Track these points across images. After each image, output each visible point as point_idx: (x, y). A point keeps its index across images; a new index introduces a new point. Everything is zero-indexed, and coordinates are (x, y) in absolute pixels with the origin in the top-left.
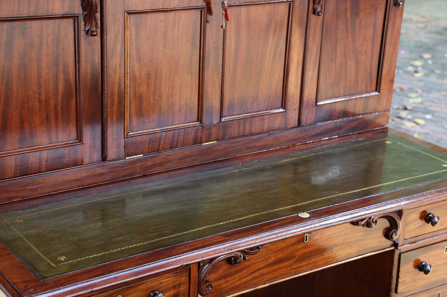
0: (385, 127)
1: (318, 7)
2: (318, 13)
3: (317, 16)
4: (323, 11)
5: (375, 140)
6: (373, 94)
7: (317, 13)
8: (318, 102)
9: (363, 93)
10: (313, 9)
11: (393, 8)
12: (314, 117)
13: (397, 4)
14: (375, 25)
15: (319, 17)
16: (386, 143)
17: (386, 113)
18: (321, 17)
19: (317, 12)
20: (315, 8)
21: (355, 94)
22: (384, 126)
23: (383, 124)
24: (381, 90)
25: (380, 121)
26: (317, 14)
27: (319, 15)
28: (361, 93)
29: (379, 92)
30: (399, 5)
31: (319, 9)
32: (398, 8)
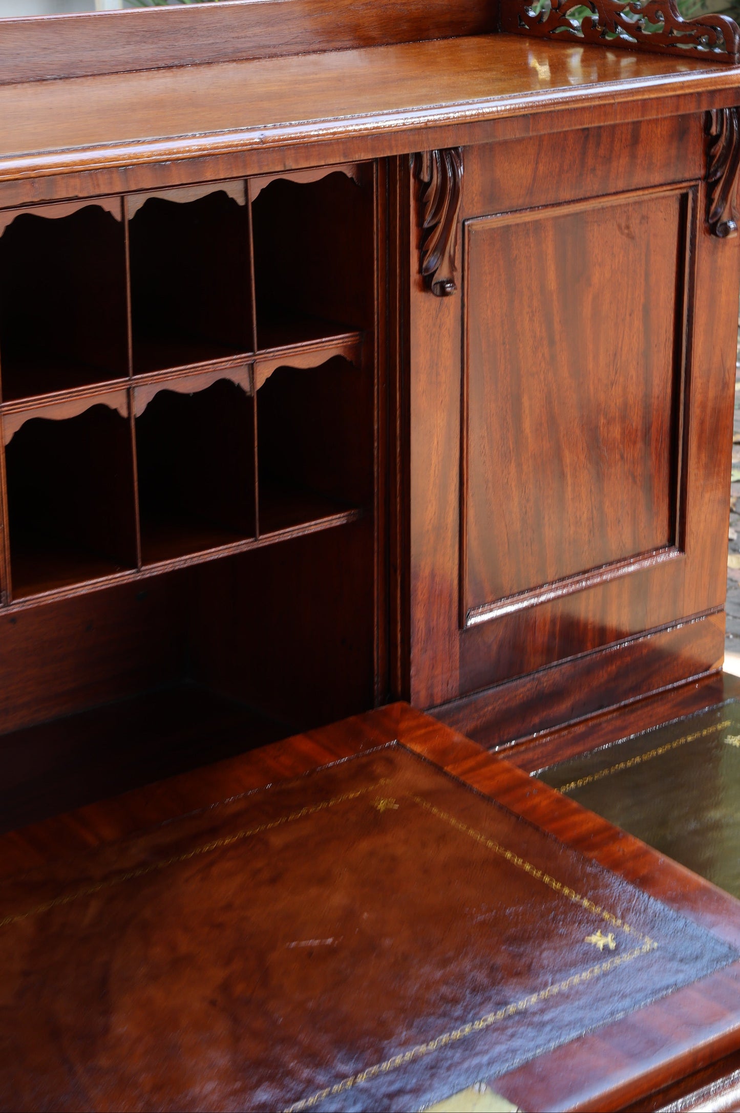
0: (713, 670)
1: (441, 264)
2: (442, 285)
3: (439, 299)
4: (457, 276)
5: (685, 734)
6: (662, 558)
7: (438, 286)
8: (468, 617)
9: (625, 559)
10: (420, 271)
11: (704, 242)
12: (457, 673)
13: (719, 228)
14: (646, 311)
15: (446, 299)
16: (731, 746)
17: (712, 619)
18: (452, 301)
19: (436, 284)
20: (427, 269)
21: (600, 567)
22: (708, 668)
23: (704, 659)
24: (690, 540)
25: (694, 650)
26: (438, 290)
27: (444, 293)
28: (619, 561)
29: (682, 549)
30: (726, 231)
31: (443, 274)
32: (721, 240)
